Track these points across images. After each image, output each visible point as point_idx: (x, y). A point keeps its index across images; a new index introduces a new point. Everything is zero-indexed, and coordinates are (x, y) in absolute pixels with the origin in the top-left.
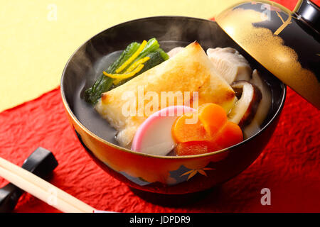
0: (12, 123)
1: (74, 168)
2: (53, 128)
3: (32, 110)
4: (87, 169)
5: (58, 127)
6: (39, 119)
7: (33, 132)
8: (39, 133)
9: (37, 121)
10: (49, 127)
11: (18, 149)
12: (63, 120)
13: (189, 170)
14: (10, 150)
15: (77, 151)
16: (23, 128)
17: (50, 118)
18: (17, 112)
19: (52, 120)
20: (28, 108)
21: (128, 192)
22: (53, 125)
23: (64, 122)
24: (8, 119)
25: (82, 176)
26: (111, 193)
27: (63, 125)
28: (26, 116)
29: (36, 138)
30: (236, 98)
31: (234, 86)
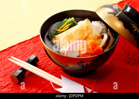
0: (21, 47)
1: (43, 64)
2: (36, 50)
3: (29, 43)
4: (48, 64)
5: (38, 49)
6: (31, 46)
7: (29, 51)
8: (31, 51)
9: (31, 47)
10: (35, 49)
11: (24, 56)
12: (39, 47)
13: (84, 62)
14: (21, 56)
15: (45, 58)
16: (25, 49)
17: (35, 46)
18: (23, 44)
19: (36, 47)
20: (27, 42)
21: (62, 72)
22: (36, 49)
23: (40, 48)
24: (20, 46)
25: (46, 66)
26: (57, 72)
27: (40, 49)
28: (26, 45)
29: (30, 53)
30: (101, 39)
31: (101, 34)
